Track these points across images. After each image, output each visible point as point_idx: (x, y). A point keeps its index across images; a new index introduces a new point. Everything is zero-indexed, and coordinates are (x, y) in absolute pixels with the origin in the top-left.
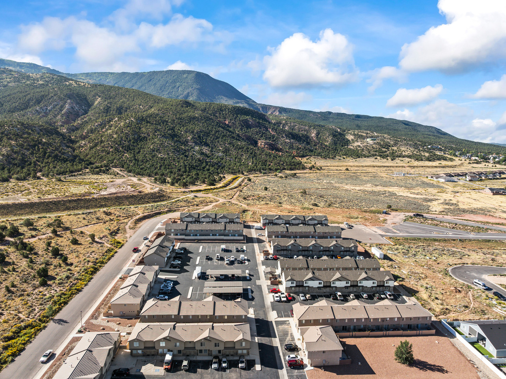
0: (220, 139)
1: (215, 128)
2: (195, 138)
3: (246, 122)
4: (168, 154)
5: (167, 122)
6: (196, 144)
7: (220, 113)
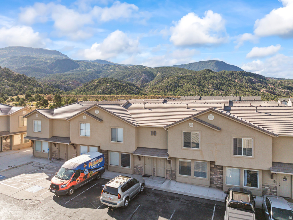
0: (232, 87)
1: (228, 82)
2: (214, 86)
3: (250, 80)
4: (195, 92)
5: (196, 79)
6: (215, 89)
7: (231, 76)
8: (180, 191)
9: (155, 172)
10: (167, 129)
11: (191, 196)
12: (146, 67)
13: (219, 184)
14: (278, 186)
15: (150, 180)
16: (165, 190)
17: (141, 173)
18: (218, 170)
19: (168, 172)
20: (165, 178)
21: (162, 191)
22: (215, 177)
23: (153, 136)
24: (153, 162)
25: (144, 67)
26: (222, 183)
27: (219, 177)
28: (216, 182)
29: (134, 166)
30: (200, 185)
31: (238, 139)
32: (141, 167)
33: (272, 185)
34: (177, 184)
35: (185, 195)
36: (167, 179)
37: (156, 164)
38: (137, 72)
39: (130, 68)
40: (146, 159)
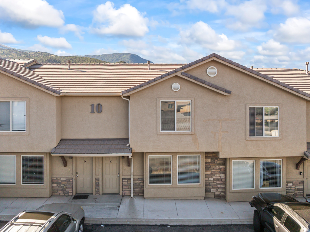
8: (160, 218)
9: (99, 185)
10: (128, 97)
11: (185, 224)
12: (52, 54)
13: (219, 190)
14: (304, 180)
15: (91, 205)
16: (130, 222)
17: (68, 192)
18: (218, 167)
19: (126, 183)
20: (119, 194)
21: (122, 225)
22: (212, 179)
23: (96, 114)
24: (94, 166)
25: (49, 54)
26: (225, 188)
27: (220, 178)
28: (213, 188)
29: (52, 180)
30: (189, 198)
31: (257, 108)
32: (68, 180)
33: (297, 180)
34: (148, 203)
35: (172, 224)
36: (123, 196)
37: (100, 170)
38: (40, 60)
39: (30, 55)
40: (78, 162)
